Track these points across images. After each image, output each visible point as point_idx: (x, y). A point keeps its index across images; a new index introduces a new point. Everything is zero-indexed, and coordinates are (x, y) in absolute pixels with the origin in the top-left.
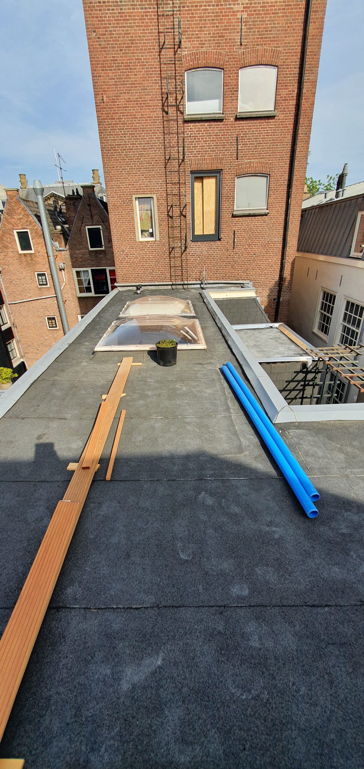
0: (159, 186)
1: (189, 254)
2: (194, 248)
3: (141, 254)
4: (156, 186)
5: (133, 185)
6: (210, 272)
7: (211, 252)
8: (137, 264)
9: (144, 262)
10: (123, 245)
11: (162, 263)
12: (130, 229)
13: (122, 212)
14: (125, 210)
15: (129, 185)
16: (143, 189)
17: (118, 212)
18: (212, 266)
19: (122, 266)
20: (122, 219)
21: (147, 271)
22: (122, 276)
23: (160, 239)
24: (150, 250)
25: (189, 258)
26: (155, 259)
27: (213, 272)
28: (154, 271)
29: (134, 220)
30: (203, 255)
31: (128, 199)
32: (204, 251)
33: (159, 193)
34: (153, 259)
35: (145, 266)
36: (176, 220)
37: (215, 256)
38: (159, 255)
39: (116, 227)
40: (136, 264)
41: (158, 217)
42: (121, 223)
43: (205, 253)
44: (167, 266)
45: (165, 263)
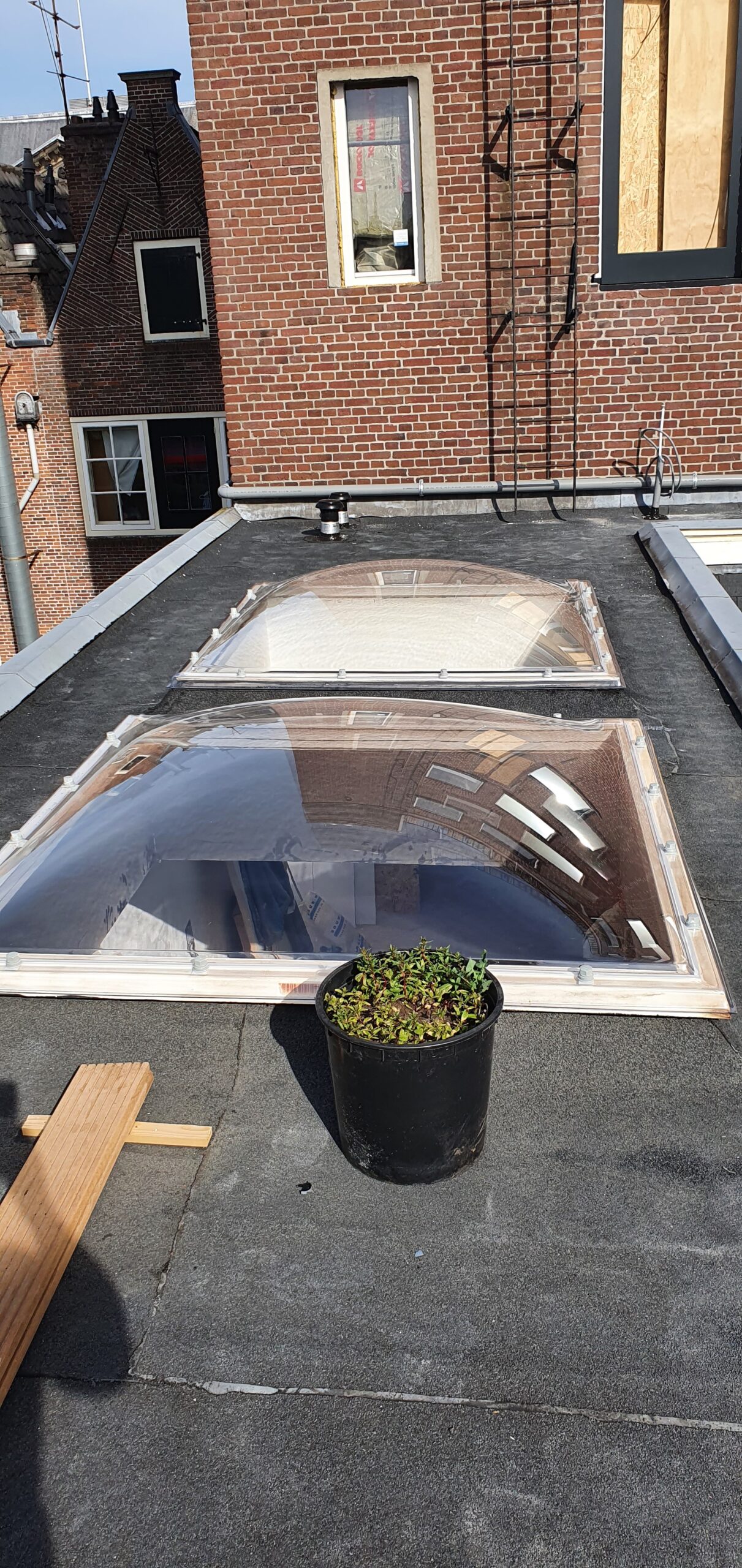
0: (449, 23)
1: (585, 345)
2: (611, 315)
3: (352, 347)
4: (434, 24)
5: (318, 21)
6: (691, 432)
7: (699, 336)
8: (331, 394)
9: (361, 384)
10: (265, 306)
11: (453, 389)
12: (300, 229)
13: (267, 152)
14: (279, 141)
15: (301, 22)
16: (370, 40)
17: (245, 154)
18: (700, 404)
19: (259, 407)
20: (263, 183)
21: (379, 429)
22: (256, 452)
23: (446, 277)
24: (394, 326)
25: (584, 363)
26: (415, 372)
27: (707, 431)
28: (409, 428)
29: (319, 189)
30: (655, 351)
31: (294, 89)
32: (660, 332)
33: (443, 58)
34: (406, 372)
35: (367, 402)
36: (525, 186)
37: (716, 357)
38: (436, 352)
39: (234, 223)
40: (325, 394)
41: (440, 172)
42: (259, 203)
43: (666, 340)
44: (476, 406)
45: (468, 388)
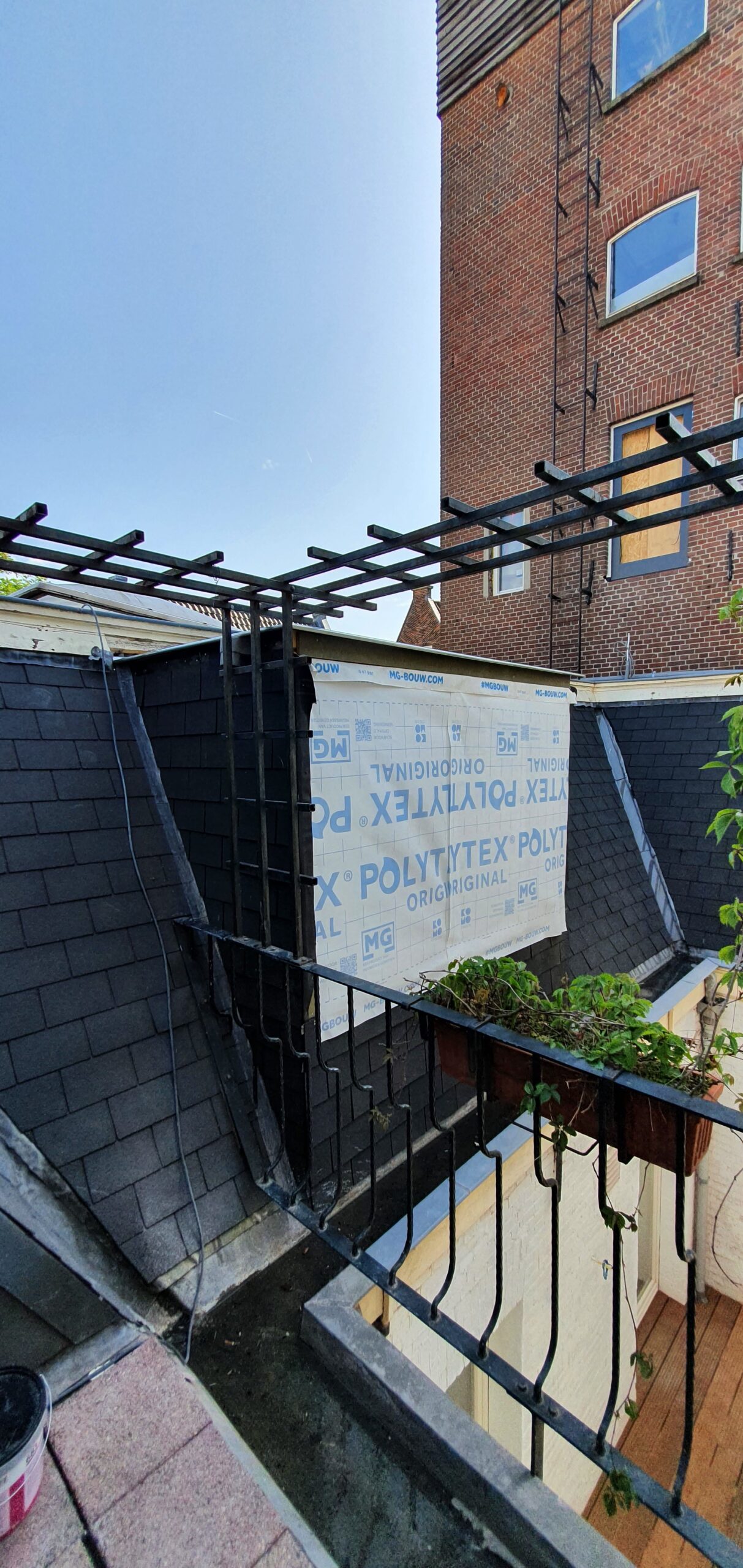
2: (611, 593)
3: (491, 622)
5: (487, 489)
7: (659, 598)
8: (482, 644)
9: (494, 639)
10: (458, 609)
11: (533, 638)
15: (481, 490)
16: (506, 491)
23: (532, 586)
24: (509, 611)
25: (597, 619)
26: (517, 631)
30: (634, 609)
32: (637, 598)
34: (513, 632)
35: (497, 647)
37: (669, 608)
38: (527, 621)
43: (640, 603)
44: (544, 645)
45: (540, 637)
